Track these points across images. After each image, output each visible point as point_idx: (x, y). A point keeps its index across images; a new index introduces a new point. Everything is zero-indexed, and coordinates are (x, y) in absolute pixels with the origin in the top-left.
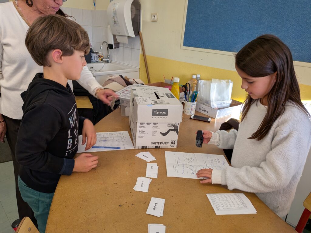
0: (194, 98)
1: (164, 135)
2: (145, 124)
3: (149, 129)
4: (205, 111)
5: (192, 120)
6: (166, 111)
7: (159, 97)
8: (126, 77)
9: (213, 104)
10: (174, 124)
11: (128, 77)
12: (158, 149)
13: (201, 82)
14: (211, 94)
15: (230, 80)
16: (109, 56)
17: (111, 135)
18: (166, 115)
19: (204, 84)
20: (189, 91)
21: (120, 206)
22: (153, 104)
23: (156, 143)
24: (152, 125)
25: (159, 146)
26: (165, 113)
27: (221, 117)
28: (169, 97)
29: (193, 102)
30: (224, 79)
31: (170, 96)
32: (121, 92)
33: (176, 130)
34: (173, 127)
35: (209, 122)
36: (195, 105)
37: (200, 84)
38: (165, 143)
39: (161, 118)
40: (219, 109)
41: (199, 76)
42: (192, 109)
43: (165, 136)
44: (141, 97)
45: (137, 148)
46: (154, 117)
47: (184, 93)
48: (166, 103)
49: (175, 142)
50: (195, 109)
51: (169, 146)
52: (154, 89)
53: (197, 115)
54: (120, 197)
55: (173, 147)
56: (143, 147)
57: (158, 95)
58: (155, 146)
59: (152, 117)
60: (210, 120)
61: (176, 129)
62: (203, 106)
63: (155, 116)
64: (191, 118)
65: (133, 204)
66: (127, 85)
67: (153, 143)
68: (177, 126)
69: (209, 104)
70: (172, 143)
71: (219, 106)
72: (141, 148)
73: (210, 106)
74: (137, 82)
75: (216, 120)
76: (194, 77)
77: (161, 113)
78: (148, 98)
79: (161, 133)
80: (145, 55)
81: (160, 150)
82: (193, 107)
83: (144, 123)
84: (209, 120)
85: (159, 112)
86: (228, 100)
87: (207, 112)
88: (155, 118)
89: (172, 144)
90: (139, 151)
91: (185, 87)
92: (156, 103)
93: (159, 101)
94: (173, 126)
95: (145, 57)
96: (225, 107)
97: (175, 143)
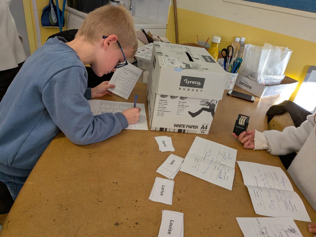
0: (235, 68)
1: (193, 115)
2: (169, 97)
3: (173, 105)
4: (247, 86)
5: (229, 97)
6: (202, 80)
7: (193, 59)
8: (149, 32)
9: (260, 78)
10: (209, 101)
11: (152, 33)
12: (181, 134)
13: (247, 47)
14: (260, 64)
15: (287, 48)
16: (132, 7)
17: (121, 106)
18: (201, 86)
19: (251, 49)
20: (231, 57)
21: (117, 224)
22: (184, 69)
23: (180, 126)
24: (178, 99)
25: (184, 130)
26: (199, 84)
27: (267, 96)
28: (207, 61)
29: (234, 73)
30: (279, 45)
31: (208, 59)
32: (141, 50)
33: (211, 110)
34: (207, 106)
35: (253, 102)
36: (236, 77)
37: (246, 50)
38: (194, 126)
39: (193, 90)
40: (267, 85)
41: (243, 40)
42: (231, 82)
43: (194, 117)
44: (167, 56)
45: (153, 128)
46: (182, 87)
47: (223, 59)
48: (203, 69)
49: (207, 126)
50: (234, 83)
51: (198, 131)
52: (186, 48)
53: (236, 90)
54: (120, 208)
55: (204, 133)
56: (161, 129)
57: (191, 56)
58: (179, 130)
59: (180, 89)
60: (253, 98)
61: (211, 108)
62: (245, 80)
63: (185, 87)
64: (228, 95)
65: (137, 223)
66: (149, 43)
67: (175, 126)
68: (215, 105)
69: (254, 78)
70: (203, 127)
71: (267, 82)
72: (159, 130)
73: (256, 81)
74: (162, 41)
75: (260, 99)
76: (238, 40)
77: (193, 82)
78: (177, 59)
79: (190, 113)
80: (176, 8)
81: (185, 135)
82: (233, 79)
83: (167, 96)
84: (252, 100)
85: (191, 82)
86: (280, 75)
87: (250, 88)
88: (184, 89)
89: (202, 129)
90: (156, 133)
91: (227, 51)
92: (188, 67)
93: (192, 64)
94: (208, 104)
95: (175, 10)
96: (275, 83)
97: (206, 128)
